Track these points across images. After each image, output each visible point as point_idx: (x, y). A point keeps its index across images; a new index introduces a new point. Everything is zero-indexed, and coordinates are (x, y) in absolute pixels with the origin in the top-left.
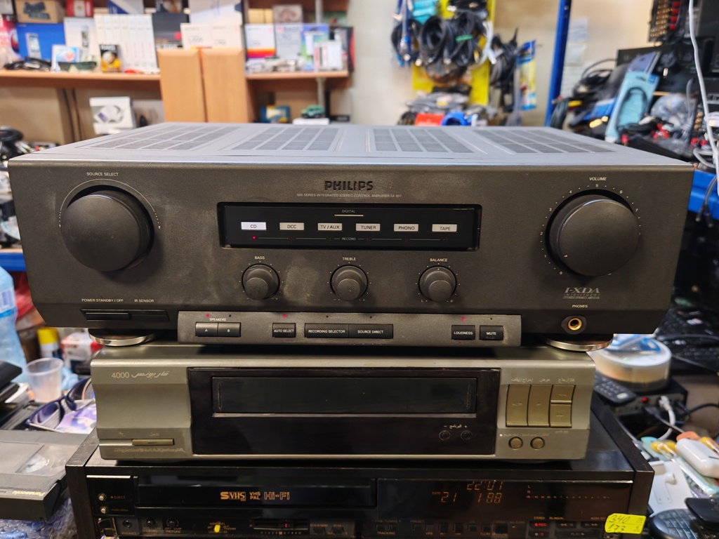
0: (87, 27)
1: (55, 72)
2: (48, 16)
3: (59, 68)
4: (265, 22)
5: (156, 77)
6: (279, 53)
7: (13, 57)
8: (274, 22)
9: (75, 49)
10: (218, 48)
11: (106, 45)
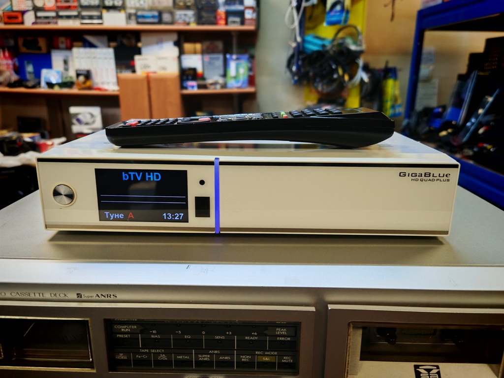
0: (67, 57)
1: (43, 89)
2: (40, 49)
3: (46, 86)
4: (195, 52)
5: (116, 93)
6: (206, 75)
7: (14, 77)
8: (203, 52)
9: (58, 72)
10: (161, 73)
11: (80, 70)
